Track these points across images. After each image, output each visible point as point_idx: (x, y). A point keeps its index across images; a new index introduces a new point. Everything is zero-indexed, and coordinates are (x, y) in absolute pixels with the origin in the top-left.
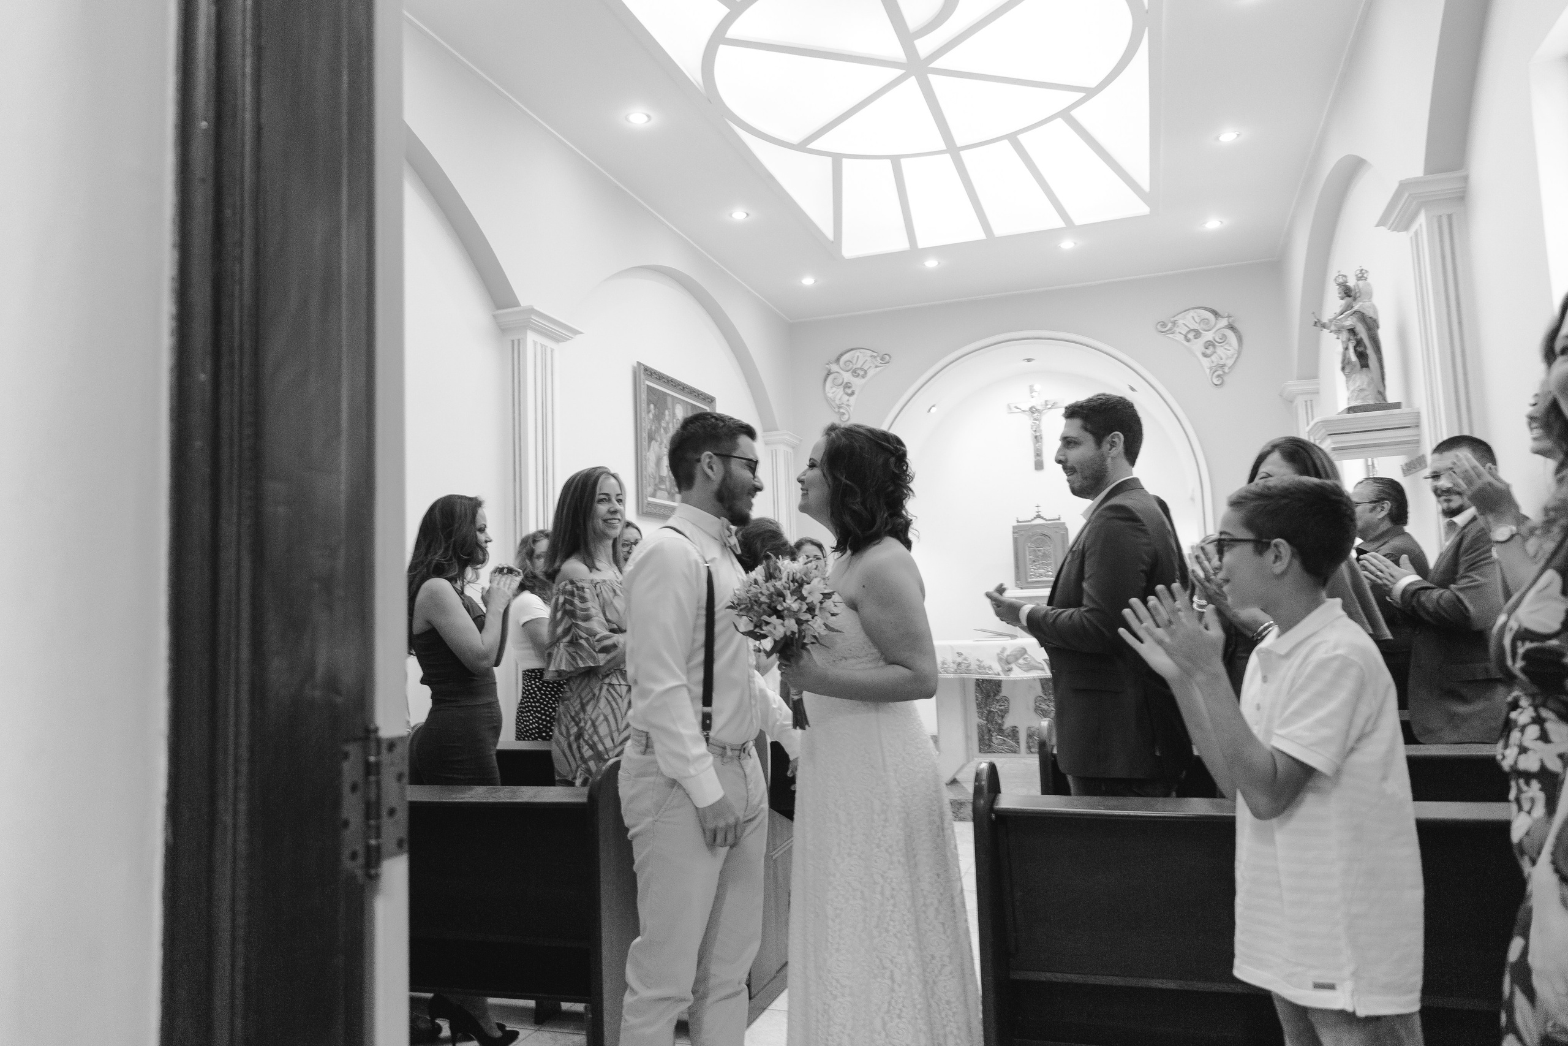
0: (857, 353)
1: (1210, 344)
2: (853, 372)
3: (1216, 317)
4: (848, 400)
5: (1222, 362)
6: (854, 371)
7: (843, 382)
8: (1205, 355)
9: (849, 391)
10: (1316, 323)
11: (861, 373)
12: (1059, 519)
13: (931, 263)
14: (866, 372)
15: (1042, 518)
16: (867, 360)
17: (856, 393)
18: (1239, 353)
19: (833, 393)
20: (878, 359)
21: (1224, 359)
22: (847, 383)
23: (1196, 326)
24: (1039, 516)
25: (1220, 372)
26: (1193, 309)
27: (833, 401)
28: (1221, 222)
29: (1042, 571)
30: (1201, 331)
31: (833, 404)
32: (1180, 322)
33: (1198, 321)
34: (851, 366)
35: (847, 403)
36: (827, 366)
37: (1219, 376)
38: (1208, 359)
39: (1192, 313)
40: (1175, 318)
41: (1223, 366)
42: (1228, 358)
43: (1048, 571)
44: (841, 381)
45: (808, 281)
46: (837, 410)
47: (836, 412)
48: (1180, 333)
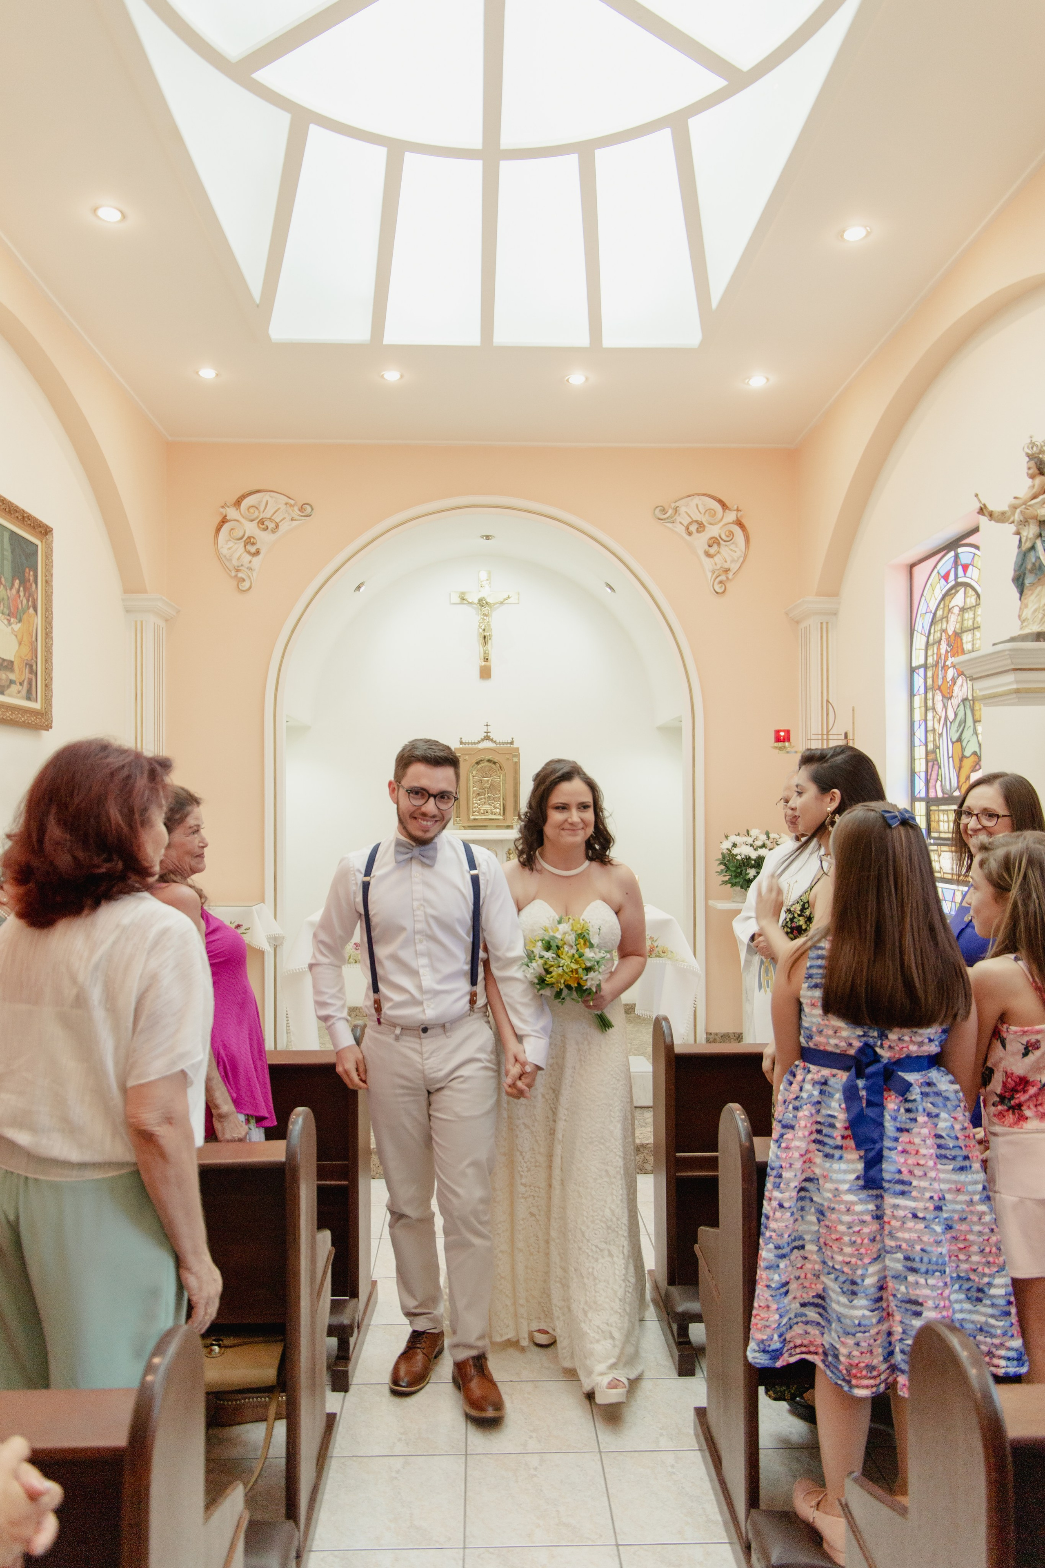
0: (266, 497)
1: (714, 542)
2: (258, 522)
3: (723, 509)
4: (250, 562)
5: (726, 566)
6: (262, 522)
7: (244, 535)
8: (708, 555)
9: (253, 549)
10: (981, 509)
11: (271, 525)
12: (512, 743)
13: (392, 376)
14: (277, 526)
15: (492, 740)
16: (279, 509)
17: (262, 552)
18: (745, 557)
19: (230, 549)
20: (296, 509)
21: (729, 562)
22: (249, 538)
23: (699, 517)
24: (487, 738)
25: (723, 578)
26: (698, 495)
27: (228, 560)
28: (768, 379)
29: (487, 807)
30: (705, 524)
31: (227, 564)
32: (683, 510)
33: (703, 511)
34: (257, 513)
35: (249, 565)
36: (222, 510)
37: (721, 582)
38: (711, 559)
39: (696, 500)
40: (677, 504)
41: (727, 571)
42: (733, 561)
43: (496, 808)
44: (241, 534)
45: (208, 373)
46: (233, 573)
47: (232, 577)
48: (681, 523)
